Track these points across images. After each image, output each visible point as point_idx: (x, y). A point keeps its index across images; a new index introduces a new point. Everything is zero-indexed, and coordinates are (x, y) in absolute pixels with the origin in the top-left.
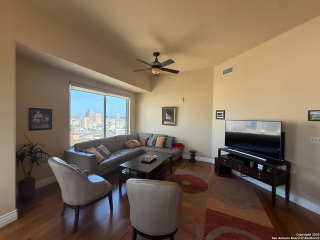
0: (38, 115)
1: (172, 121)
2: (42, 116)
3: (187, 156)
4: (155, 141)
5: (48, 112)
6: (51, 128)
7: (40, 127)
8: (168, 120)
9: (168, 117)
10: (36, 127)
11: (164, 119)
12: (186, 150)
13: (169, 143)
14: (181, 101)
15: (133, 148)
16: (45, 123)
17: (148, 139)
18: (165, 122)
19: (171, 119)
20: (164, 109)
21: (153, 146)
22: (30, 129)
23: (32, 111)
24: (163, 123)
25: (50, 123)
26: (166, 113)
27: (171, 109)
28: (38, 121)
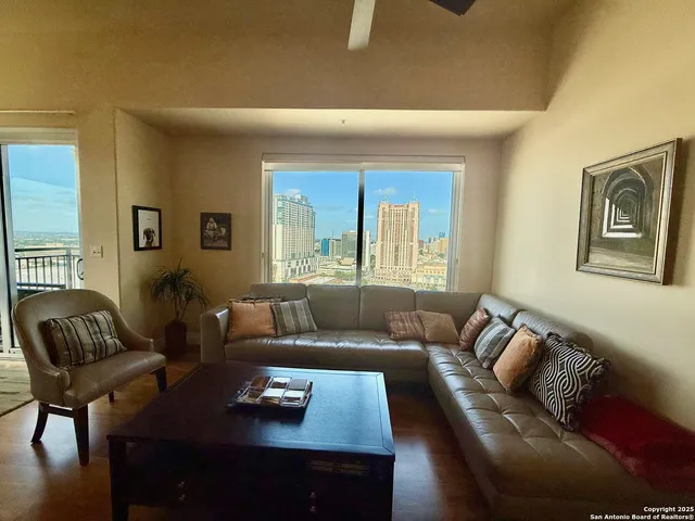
0: (212, 224)
2: (216, 227)
4: (502, 343)
5: (225, 220)
6: (229, 248)
7: (215, 245)
8: (614, 246)
9: (617, 228)
10: (209, 245)
11: (590, 241)
15: (397, 340)
16: (220, 238)
17: (488, 322)
18: (599, 258)
19: (633, 235)
20: (594, 179)
21: (485, 365)
22: (203, 247)
23: (205, 217)
24: (583, 259)
25: (228, 238)
26: (607, 201)
27: (639, 167)
28: (211, 233)
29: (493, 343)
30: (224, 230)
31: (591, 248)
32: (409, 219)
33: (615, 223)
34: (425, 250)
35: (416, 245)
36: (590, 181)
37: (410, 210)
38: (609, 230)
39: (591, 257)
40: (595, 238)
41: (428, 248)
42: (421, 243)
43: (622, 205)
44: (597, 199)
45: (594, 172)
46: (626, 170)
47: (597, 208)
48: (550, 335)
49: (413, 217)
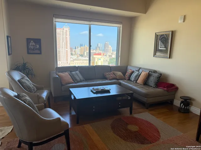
0: (32, 43)
1: (165, 52)
2: (34, 44)
3: (177, 103)
5: (38, 41)
6: (41, 53)
7: (34, 52)
8: (161, 51)
10: (32, 52)
11: (156, 50)
12: (179, 94)
13: (152, 81)
14: (180, 21)
16: (36, 49)
17: (133, 72)
18: (158, 54)
19: (164, 49)
20: (157, 35)
21: (135, 82)
22: (28, 53)
23: (28, 40)
24: (155, 54)
25: (40, 49)
26: (160, 41)
27: (166, 35)
28: (32, 47)
29: (136, 76)
30: (38, 46)
31: (157, 52)
32: (64, 36)
33: (161, 46)
34: (73, 53)
35: (69, 50)
36: (157, 36)
37: (65, 31)
38: (160, 48)
39: (157, 54)
40: (157, 49)
41: (75, 51)
42: (71, 49)
43: (162, 42)
44: (158, 40)
45: (157, 34)
46: (163, 35)
47: (158, 42)
48: (150, 71)
49: (66, 35)
